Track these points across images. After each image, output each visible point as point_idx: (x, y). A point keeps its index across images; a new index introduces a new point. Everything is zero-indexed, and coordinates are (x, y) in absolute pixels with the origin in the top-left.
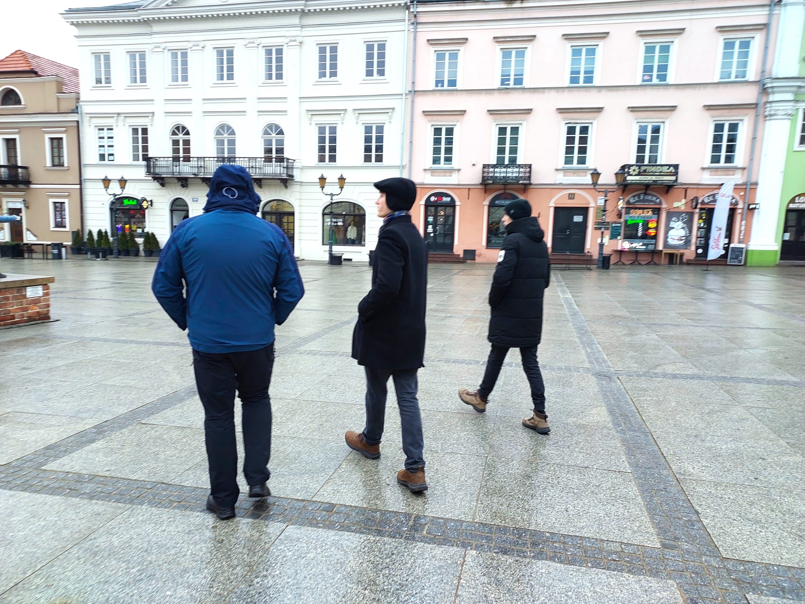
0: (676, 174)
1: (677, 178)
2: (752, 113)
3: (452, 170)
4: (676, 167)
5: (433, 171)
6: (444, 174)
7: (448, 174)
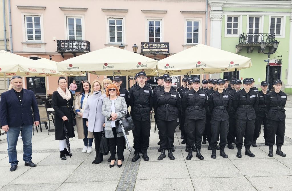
0: (168, 48)
1: (169, 50)
2: (204, 16)
3: (41, 44)
4: (168, 44)
5: (27, 44)
6: (35, 46)
7: (38, 46)
